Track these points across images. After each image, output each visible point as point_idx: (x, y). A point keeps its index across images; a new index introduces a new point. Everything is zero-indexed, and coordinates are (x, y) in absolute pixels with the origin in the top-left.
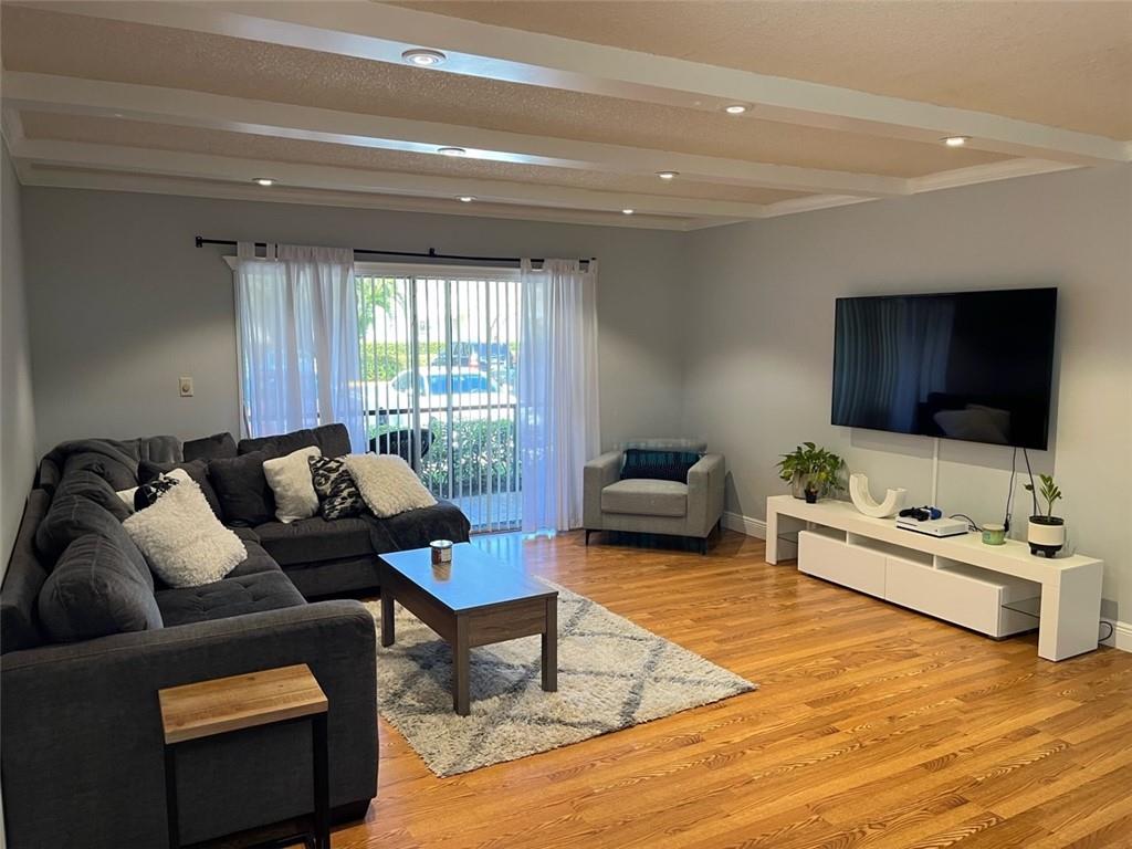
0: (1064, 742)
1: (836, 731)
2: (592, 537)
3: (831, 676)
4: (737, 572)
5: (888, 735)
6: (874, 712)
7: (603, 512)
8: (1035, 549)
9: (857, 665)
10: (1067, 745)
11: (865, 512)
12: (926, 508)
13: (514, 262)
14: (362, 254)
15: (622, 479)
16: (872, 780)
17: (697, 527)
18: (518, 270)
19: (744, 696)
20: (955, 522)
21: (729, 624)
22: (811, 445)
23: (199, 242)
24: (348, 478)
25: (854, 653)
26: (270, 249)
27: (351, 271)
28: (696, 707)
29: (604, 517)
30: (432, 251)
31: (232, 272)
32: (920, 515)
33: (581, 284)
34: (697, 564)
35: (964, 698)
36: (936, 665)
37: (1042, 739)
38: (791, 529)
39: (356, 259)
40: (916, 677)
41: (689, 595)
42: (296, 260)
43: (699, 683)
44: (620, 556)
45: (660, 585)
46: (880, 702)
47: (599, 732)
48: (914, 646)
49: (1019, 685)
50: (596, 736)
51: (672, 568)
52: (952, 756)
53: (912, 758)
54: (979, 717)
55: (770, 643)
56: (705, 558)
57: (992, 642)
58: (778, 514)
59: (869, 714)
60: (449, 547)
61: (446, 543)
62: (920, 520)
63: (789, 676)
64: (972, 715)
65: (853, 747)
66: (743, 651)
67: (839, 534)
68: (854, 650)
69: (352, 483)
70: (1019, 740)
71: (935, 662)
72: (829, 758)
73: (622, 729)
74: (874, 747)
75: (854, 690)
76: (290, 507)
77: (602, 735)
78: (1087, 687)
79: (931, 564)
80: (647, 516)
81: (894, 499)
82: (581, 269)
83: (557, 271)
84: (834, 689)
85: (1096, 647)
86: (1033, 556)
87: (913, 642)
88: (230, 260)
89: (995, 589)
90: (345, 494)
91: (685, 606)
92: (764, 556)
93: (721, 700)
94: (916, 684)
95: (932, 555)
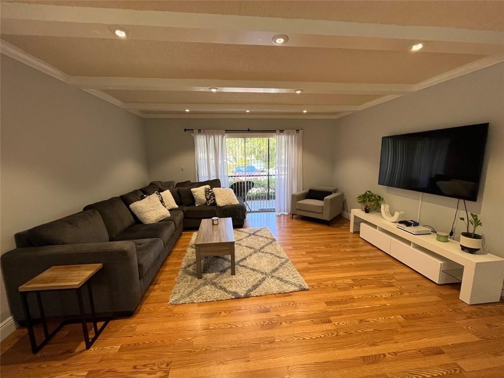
0: (459, 367)
1: (330, 322)
2: (294, 216)
3: (345, 289)
4: (336, 234)
5: (354, 332)
6: (355, 315)
7: (297, 209)
8: (463, 248)
9: (361, 286)
10: (461, 369)
11: (386, 219)
12: (412, 221)
13: (274, 131)
14: (227, 131)
15: (306, 199)
16: (330, 360)
17: (326, 217)
18: (275, 134)
19: (302, 292)
20: (425, 229)
21: (319, 256)
22: (370, 192)
23: (185, 130)
24: (213, 195)
25: (363, 279)
26: (202, 131)
27: (224, 137)
28: (279, 294)
29: (297, 211)
30: (249, 129)
31: (193, 138)
32: (408, 224)
33: (296, 138)
34: (324, 229)
35: (406, 317)
36: (399, 293)
37: (444, 359)
38: (358, 221)
39: (226, 133)
40: (386, 299)
41: (312, 242)
42: (209, 133)
43: (287, 282)
44: (300, 223)
45: (304, 236)
46: (361, 309)
47: (234, 297)
48: (393, 280)
49: (442, 315)
50: (233, 299)
51: (314, 230)
52: (382, 356)
53: (359, 350)
54: (409, 332)
55: (329, 267)
56: (328, 227)
57: (435, 285)
58: (355, 216)
59: (352, 315)
60: (218, 220)
61: (216, 218)
62: (407, 226)
63: (327, 286)
64: (407, 329)
65: (332, 334)
66: (316, 270)
67: (375, 226)
68: (363, 277)
69: (214, 196)
70: (429, 355)
71: (400, 292)
72: (317, 338)
73: (244, 298)
74: (343, 337)
75: (352, 299)
76: (198, 201)
77: (235, 299)
78: (487, 327)
79: (410, 245)
80: (312, 212)
81: (398, 216)
82: (297, 132)
83: (288, 134)
84: (343, 297)
85: (499, 301)
86: (462, 252)
87: (394, 278)
88: (192, 134)
89: (440, 262)
90: (212, 199)
91: (308, 246)
92: (349, 229)
93: (290, 292)
94: (384, 302)
95: (411, 242)
